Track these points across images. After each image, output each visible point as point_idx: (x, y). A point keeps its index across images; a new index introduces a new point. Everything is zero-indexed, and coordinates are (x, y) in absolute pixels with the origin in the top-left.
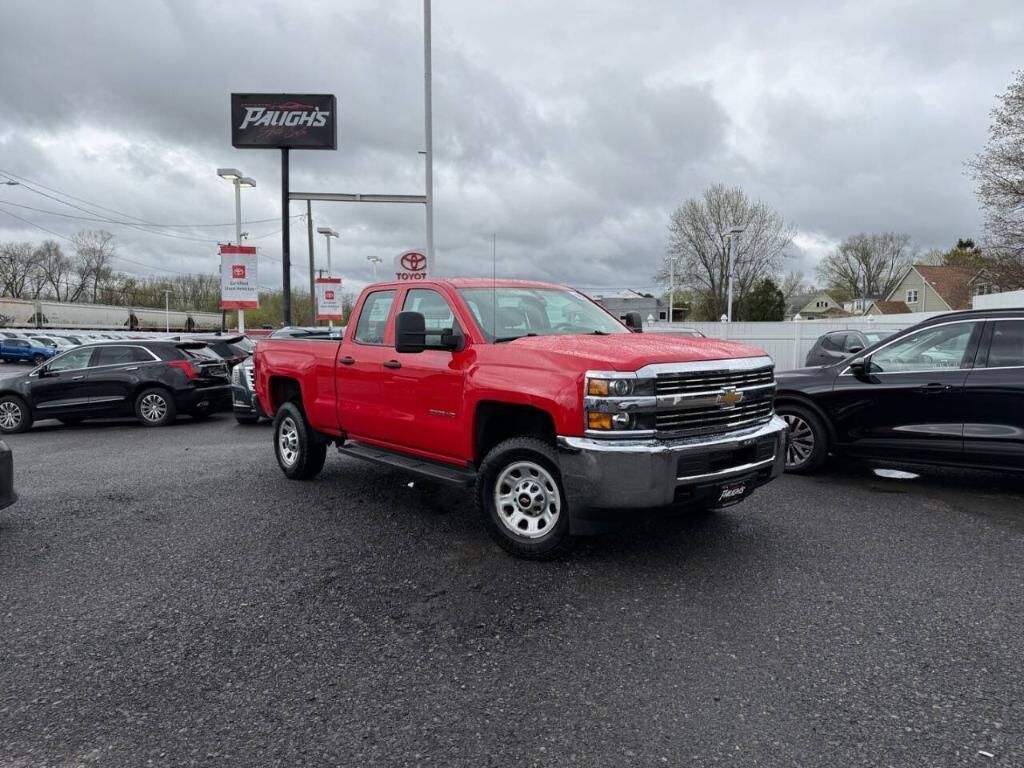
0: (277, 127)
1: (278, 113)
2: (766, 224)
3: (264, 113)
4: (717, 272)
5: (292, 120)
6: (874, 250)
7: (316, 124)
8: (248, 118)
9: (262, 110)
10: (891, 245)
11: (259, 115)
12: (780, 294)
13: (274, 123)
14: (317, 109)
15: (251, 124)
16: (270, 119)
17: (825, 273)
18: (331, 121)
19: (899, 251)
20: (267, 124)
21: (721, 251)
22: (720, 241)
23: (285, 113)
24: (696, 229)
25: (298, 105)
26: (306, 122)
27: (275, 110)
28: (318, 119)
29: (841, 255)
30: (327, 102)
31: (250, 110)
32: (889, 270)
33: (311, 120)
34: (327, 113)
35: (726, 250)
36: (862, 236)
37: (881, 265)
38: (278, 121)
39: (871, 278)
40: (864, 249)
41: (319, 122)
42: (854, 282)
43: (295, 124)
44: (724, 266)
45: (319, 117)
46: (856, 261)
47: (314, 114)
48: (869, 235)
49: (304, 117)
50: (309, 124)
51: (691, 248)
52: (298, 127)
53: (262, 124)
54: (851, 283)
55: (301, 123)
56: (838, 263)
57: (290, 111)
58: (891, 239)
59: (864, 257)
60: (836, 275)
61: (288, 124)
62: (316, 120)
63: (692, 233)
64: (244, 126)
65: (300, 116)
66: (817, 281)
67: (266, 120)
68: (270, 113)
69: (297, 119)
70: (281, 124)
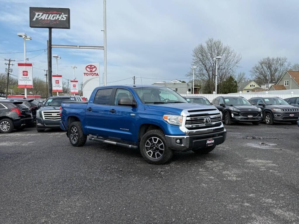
0: (47, 20)
1: (47, 15)
2: (230, 54)
3: (42, 15)
4: (211, 73)
5: (53, 18)
6: (273, 64)
7: (62, 19)
8: (36, 17)
9: (42, 13)
10: (280, 62)
11: (40, 15)
12: (236, 82)
13: (46, 19)
14: (63, 13)
15: (37, 19)
16: (44, 17)
17: (254, 73)
18: (68, 18)
19: (283, 64)
20: (43, 19)
21: (213, 65)
22: (212, 60)
23: (51, 15)
24: (202, 55)
25: (55, 12)
26: (58, 18)
27: (47, 14)
28: (63, 17)
29: (260, 66)
30: (67, 11)
31: (37, 14)
32: (279, 72)
33: (60, 17)
34: (67, 15)
35: (214, 64)
36: (268, 58)
37: (276, 70)
38: (48, 17)
39: (272, 75)
40: (269, 63)
41: (64, 18)
42: (265, 77)
43: (54, 19)
44: (213, 71)
45: (64, 17)
46: (266, 68)
47: (61, 15)
48: (271, 58)
49: (58, 17)
50: (60, 19)
51: (201, 63)
52: (55, 20)
53: (42, 19)
54: (264, 77)
55: (57, 19)
56: (259, 69)
57: (52, 14)
58: (280, 60)
59: (269, 67)
60: (258, 74)
61: (51, 19)
62: (62, 18)
63: (201, 57)
64: (34, 19)
65: (56, 16)
66: (251, 76)
67: (43, 17)
68: (44, 15)
69: (55, 17)
70: (49, 19)
